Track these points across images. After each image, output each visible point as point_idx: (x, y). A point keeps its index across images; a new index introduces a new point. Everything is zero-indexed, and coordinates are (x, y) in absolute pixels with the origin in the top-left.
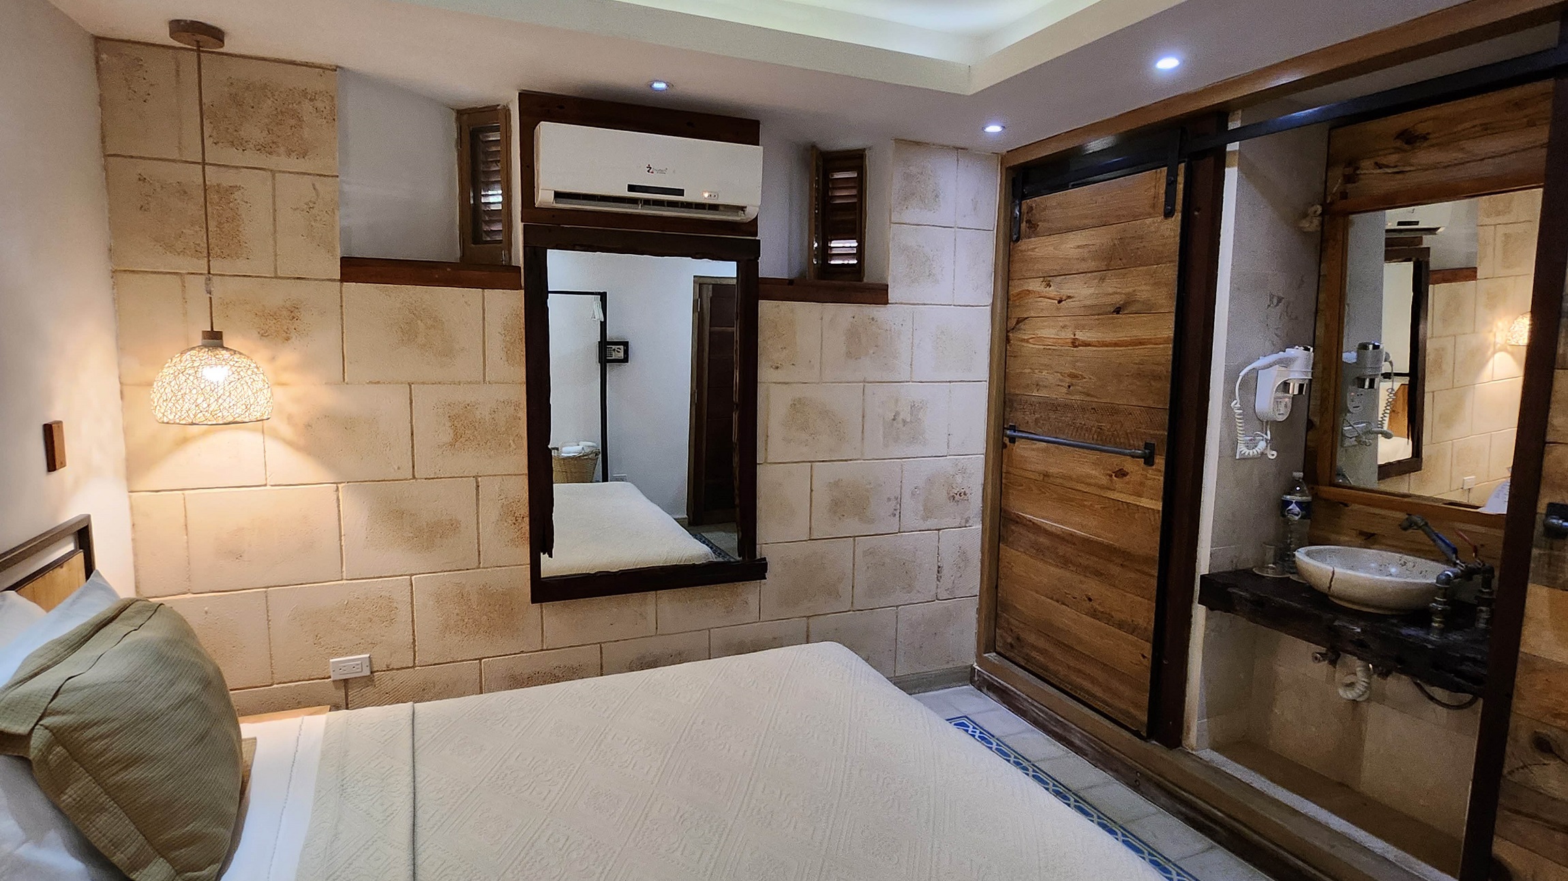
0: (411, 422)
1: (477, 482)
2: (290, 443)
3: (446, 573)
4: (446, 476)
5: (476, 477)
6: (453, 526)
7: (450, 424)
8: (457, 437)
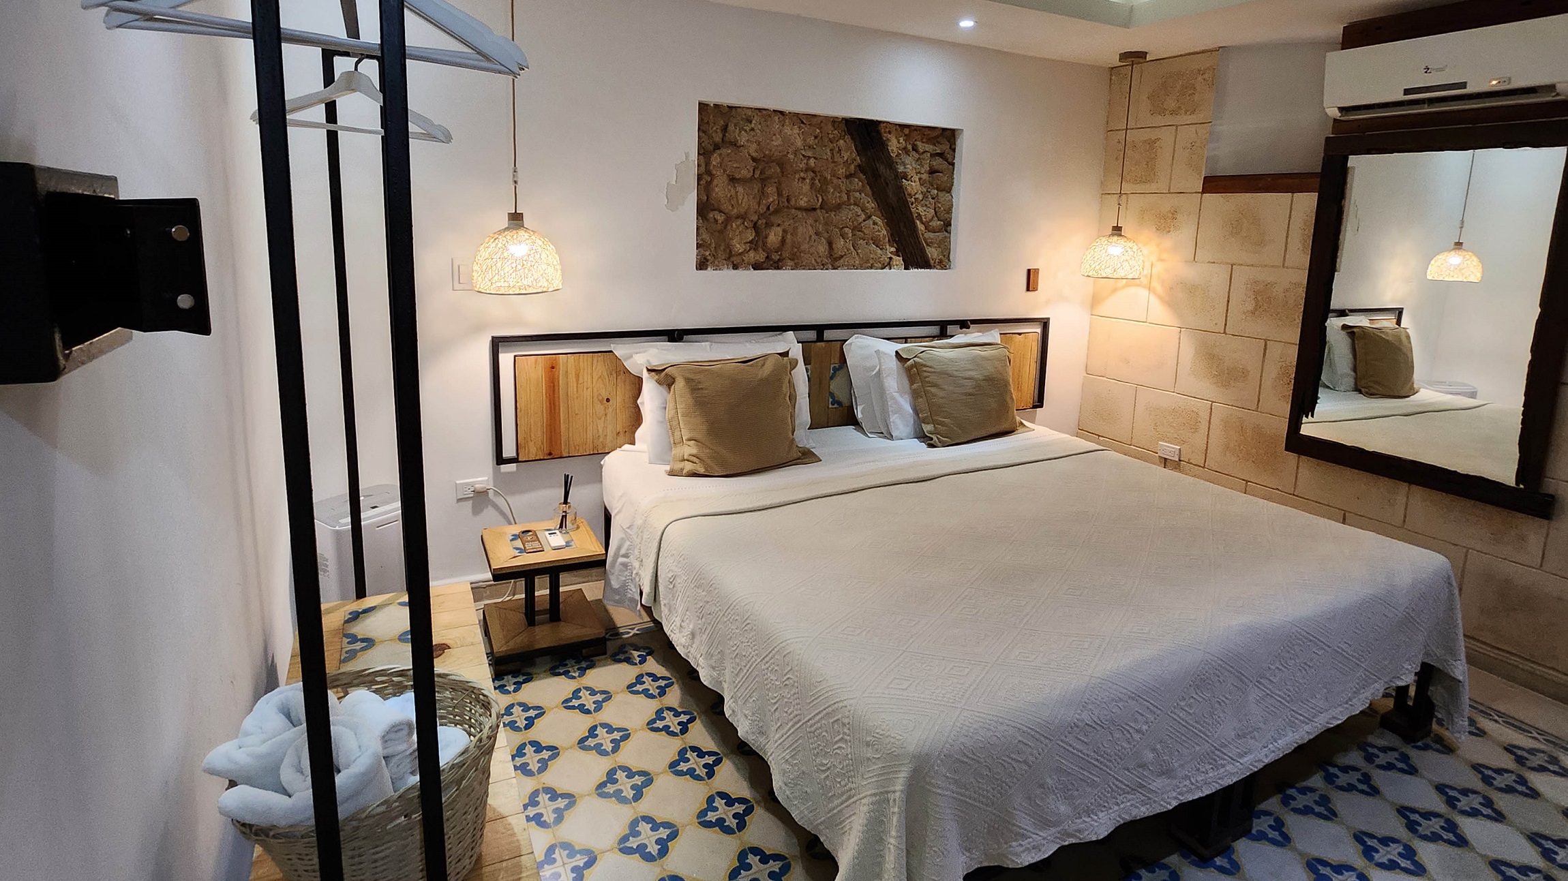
0: (1229, 293)
1: (1266, 345)
2: (1160, 298)
3: (1234, 408)
4: (1246, 335)
5: (1266, 341)
6: (1244, 374)
7: (1254, 297)
8: (1257, 306)
